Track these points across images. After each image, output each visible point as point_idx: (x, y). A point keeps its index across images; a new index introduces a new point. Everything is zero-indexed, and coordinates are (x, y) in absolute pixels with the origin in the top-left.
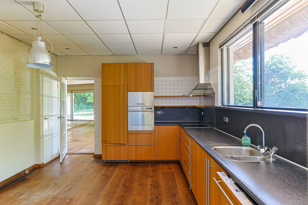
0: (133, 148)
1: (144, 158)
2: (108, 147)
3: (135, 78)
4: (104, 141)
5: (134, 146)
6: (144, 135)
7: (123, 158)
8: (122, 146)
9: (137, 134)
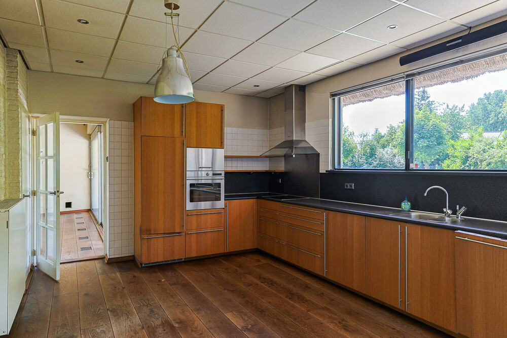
0: (194, 237)
1: (210, 252)
2: (152, 239)
3: (197, 127)
4: (146, 231)
5: (195, 235)
6: (209, 215)
7: (178, 255)
8: (175, 237)
9: (199, 216)
